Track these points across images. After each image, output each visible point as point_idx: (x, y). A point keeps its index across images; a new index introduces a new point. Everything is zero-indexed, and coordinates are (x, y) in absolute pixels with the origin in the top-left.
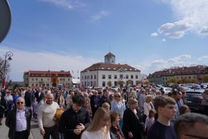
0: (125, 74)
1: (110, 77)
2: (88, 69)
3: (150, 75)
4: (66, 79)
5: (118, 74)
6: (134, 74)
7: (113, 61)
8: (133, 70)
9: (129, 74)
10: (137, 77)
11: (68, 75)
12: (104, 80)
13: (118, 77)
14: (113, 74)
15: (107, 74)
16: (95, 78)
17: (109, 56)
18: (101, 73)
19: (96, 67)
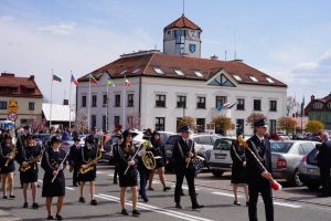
0: (232, 95)
1: (182, 104)
2: (104, 70)
3: (314, 101)
4: (23, 103)
5: (210, 93)
6: (265, 95)
7: (192, 48)
8: (263, 81)
9: (249, 94)
10: (273, 107)
11: (29, 90)
12: (161, 112)
13: (211, 103)
14: (192, 91)
15: (172, 90)
16: (131, 103)
17: (180, 29)
18: (151, 88)
19: (132, 66)
